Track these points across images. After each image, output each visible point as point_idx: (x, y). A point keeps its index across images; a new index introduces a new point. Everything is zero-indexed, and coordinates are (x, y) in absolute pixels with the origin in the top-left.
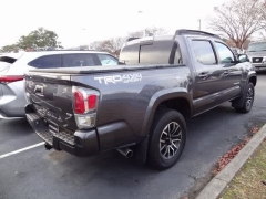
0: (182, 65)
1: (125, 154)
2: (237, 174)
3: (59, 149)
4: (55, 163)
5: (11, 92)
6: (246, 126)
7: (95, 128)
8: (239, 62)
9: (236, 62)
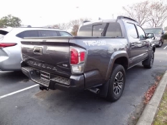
0: (122, 37)
1: (95, 92)
2: (161, 102)
3: (54, 89)
4: (42, 100)
5: (6, 54)
6: (153, 76)
7: (83, 74)
8: (148, 38)
9: (146, 38)
